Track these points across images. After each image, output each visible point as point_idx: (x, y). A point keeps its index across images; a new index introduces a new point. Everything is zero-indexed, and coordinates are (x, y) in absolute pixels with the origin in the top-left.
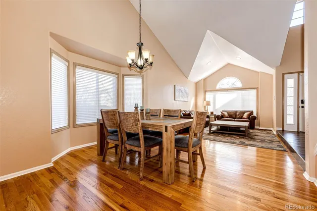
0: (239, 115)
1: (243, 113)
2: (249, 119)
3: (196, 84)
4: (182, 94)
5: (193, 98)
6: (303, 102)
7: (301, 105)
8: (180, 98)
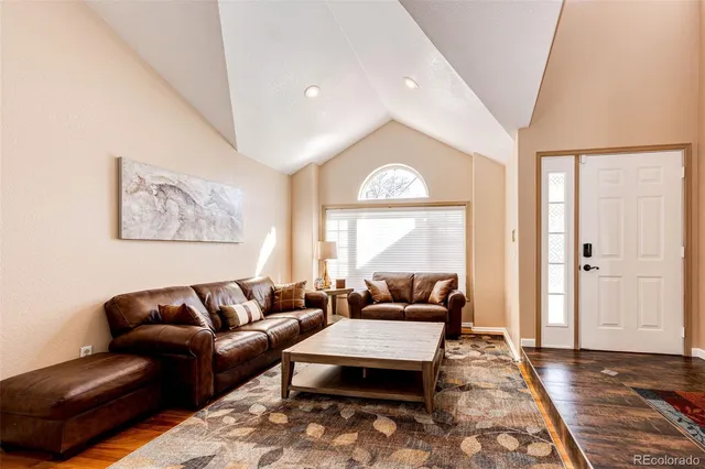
0: (419, 288)
1: (432, 282)
2: (445, 305)
3: (293, 179)
4: (190, 211)
5: (273, 229)
6: (588, 251)
7: (584, 261)
8: (176, 225)
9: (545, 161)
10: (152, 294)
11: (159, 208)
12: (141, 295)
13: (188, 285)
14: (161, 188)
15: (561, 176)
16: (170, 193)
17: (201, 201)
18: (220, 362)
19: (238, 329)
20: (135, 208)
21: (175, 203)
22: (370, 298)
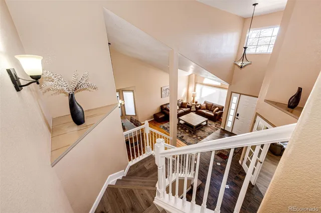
6: (238, 115)
7: (237, 117)
9: (233, 94)
11: (166, 92)
14: (166, 89)
15: (236, 98)
20: (163, 94)
22: (200, 108)
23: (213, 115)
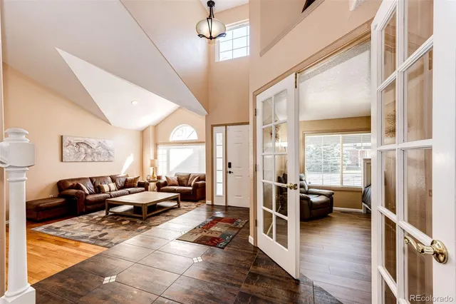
3: (143, 133)
4: (89, 151)
5: (132, 155)
6: (230, 165)
7: (229, 170)
8: (83, 156)
9: (214, 128)
10: (72, 180)
11: (77, 150)
12: (69, 180)
13: (88, 177)
14: (77, 144)
15: (221, 134)
16: (81, 145)
17: (94, 147)
18: (88, 202)
19: (104, 193)
20: (68, 151)
21: (83, 148)
22: (165, 184)
23: (191, 188)
